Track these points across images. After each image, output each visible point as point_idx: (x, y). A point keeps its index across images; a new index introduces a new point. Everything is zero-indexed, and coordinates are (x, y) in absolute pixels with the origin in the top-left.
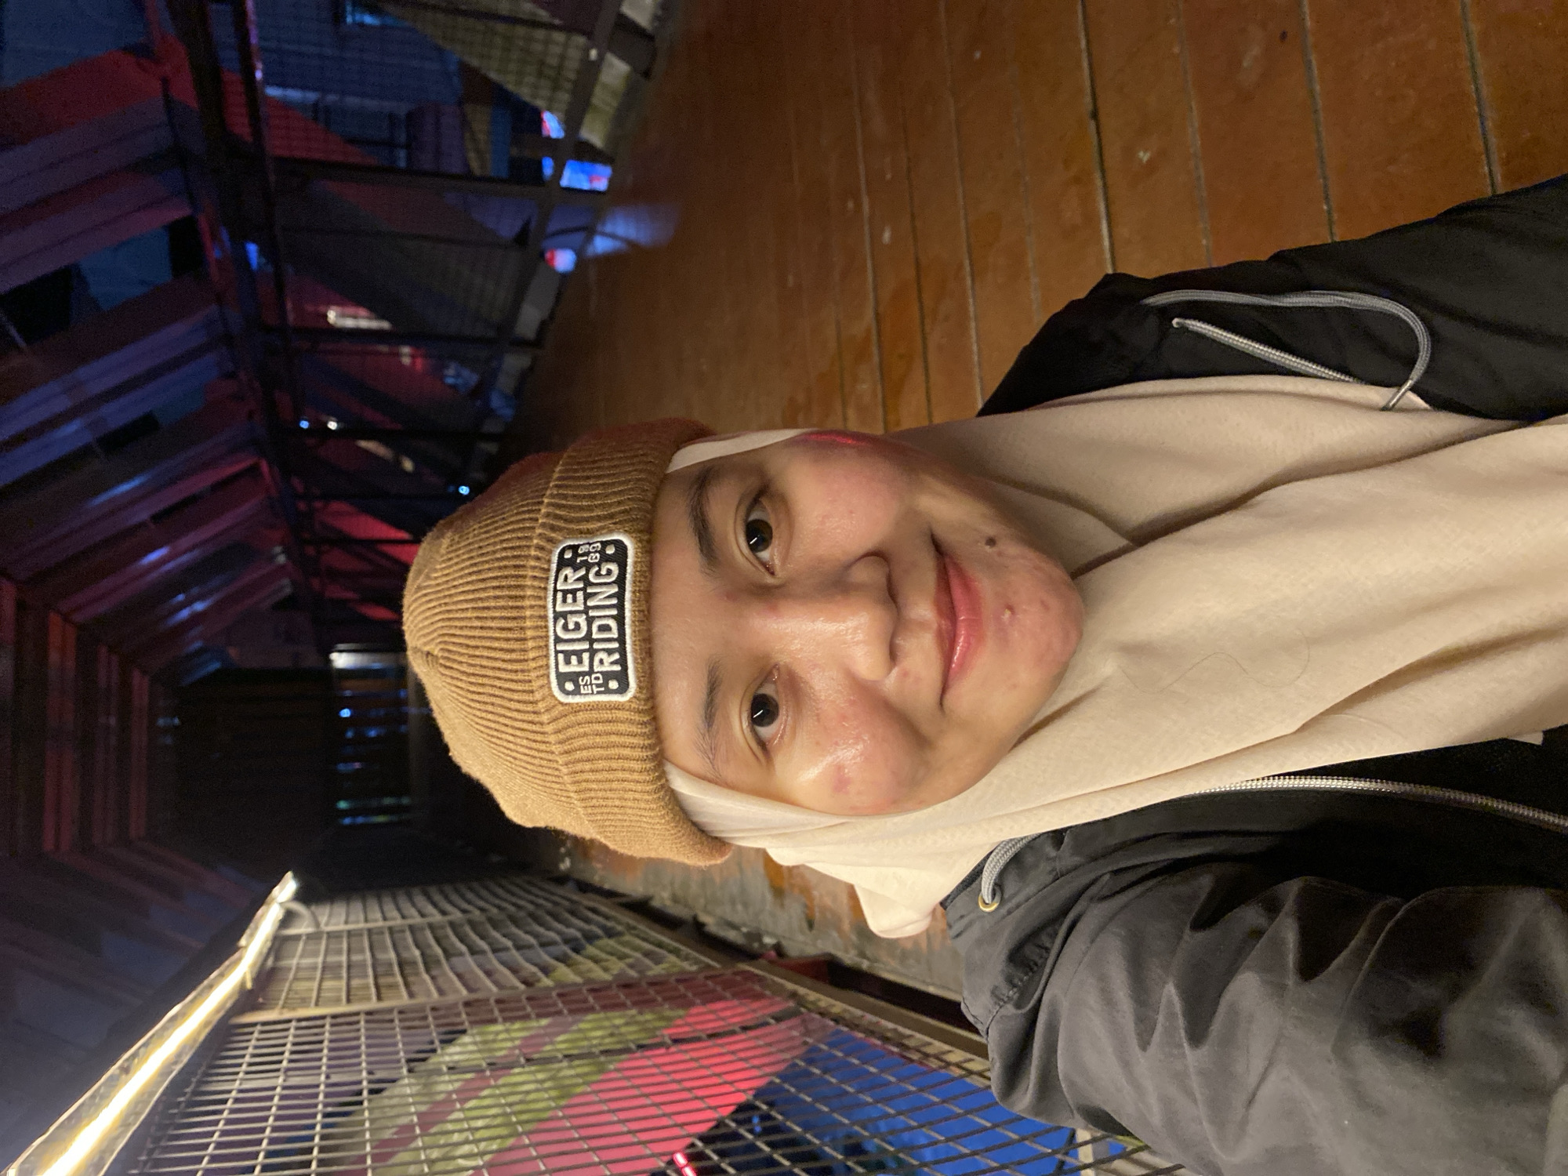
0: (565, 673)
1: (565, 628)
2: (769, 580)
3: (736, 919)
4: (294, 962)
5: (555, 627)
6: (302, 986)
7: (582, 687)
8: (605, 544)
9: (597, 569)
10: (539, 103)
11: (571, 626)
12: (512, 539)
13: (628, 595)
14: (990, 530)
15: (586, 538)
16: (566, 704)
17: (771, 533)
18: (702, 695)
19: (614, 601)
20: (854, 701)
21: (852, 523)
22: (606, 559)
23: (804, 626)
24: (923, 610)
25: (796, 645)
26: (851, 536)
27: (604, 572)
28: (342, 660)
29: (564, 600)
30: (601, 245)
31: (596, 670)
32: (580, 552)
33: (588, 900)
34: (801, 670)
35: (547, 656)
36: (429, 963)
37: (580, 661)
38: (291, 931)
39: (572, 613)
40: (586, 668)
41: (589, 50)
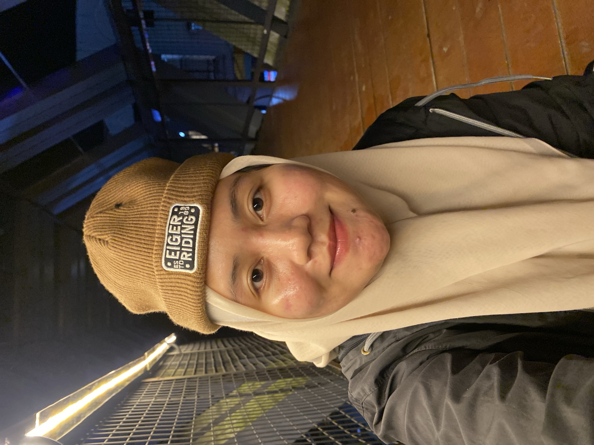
0: (168, 258)
1: (171, 240)
2: (261, 223)
4: (169, 363)
5: (167, 239)
6: (170, 370)
7: (174, 265)
8: (191, 207)
9: (187, 218)
11: (174, 240)
12: (154, 203)
13: (198, 230)
14: (355, 206)
15: (184, 204)
16: (167, 271)
17: (263, 204)
18: (230, 270)
19: (192, 232)
20: (293, 273)
21: (296, 202)
22: (192, 214)
23: (273, 242)
24: (323, 237)
25: (270, 250)
26: (295, 207)
27: (189, 219)
29: (173, 229)
31: (181, 259)
32: (181, 209)
34: (272, 261)
35: (162, 250)
37: (175, 255)
38: (172, 353)
39: (175, 234)
40: (177, 258)
41: (263, 30)
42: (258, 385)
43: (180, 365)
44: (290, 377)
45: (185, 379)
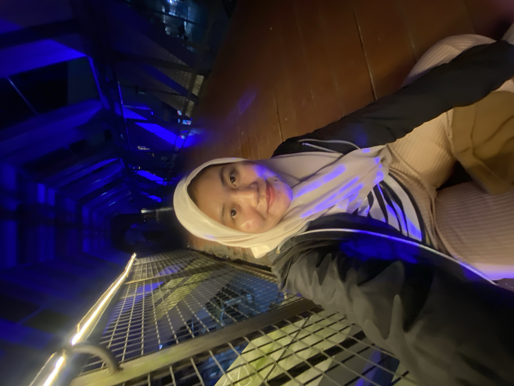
2: (235, 188)
3: (221, 253)
4: (137, 270)
6: (138, 275)
10: (177, 109)
14: (276, 178)
17: (235, 179)
18: (221, 210)
24: (263, 193)
25: (240, 200)
28: (143, 211)
30: (190, 134)
33: (193, 252)
34: (241, 205)
36: (163, 267)
38: (136, 264)
41: (186, 99)
42: (179, 280)
43: (144, 271)
44: (201, 272)
45: (136, 283)
